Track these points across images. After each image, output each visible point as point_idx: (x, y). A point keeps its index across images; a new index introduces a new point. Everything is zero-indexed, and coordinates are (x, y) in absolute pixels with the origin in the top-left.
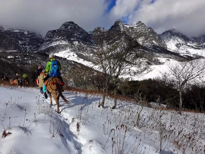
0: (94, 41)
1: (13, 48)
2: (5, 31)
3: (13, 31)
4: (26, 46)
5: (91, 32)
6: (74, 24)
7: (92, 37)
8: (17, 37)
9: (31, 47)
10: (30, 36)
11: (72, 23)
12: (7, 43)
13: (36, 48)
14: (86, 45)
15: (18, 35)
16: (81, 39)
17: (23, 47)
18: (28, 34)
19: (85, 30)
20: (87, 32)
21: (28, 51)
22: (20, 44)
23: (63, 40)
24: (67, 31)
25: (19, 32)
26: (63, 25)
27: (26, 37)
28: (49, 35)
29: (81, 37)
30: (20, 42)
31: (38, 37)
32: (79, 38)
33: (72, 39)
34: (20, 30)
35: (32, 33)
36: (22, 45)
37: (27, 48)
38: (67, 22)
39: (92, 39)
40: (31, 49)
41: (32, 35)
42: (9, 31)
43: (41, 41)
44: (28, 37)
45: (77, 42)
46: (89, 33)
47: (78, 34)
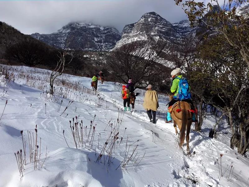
0: (180, 35)
1: (88, 46)
2: (81, 27)
3: (89, 27)
4: (102, 44)
5: (176, 23)
6: (156, 15)
7: (178, 30)
8: (93, 33)
9: (107, 45)
10: (106, 32)
11: (153, 13)
12: (83, 40)
13: (111, 45)
14: (169, 40)
15: (94, 31)
16: (163, 33)
17: (99, 45)
18: (104, 30)
19: (169, 22)
20: (171, 23)
21: (103, 49)
22: (96, 42)
23: (141, 35)
24: (147, 24)
25: (95, 28)
26: (142, 17)
27: (101, 33)
28: (126, 30)
29: (163, 30)
30: (96, 39)
31: (115, 33)
32: (161, 32)
33: (152, 34)
34: (96, 25)
35: (108, 29)
36: (98, 42)
37: (103, 45)
38: (148, 13)
39: (178, 33)
40: (107, 47)
41: (108, 31)
42: (85, 27)
43: (118, 37)
44: (104, 34)
45: (158, 37)
46: (175, 25)
47: (160, 27)
